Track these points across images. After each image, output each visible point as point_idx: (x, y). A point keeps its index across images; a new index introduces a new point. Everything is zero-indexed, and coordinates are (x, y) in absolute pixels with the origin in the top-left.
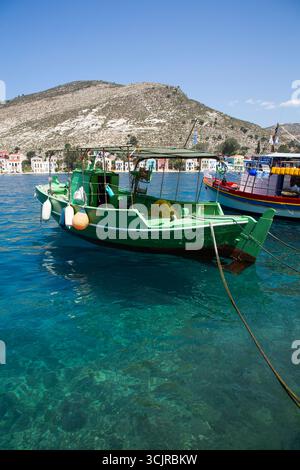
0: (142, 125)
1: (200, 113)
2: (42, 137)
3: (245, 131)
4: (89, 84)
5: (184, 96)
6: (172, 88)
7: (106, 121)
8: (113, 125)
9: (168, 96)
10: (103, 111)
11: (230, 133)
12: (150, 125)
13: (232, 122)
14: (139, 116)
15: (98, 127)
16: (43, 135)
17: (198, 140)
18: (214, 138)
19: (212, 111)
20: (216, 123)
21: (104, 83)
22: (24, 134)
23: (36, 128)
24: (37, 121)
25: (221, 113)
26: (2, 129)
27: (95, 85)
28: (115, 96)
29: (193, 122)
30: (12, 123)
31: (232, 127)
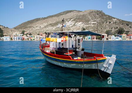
0: (87, 24)
1: (109, 19)
2: (54, 29)
3: (128, 25)
4: (71, 11)
5: (104, 14)
6: (99, 11)
7: (75, 23)
8: (77, 25)
9: (98, 14)
10: (74, 20)
11: (121, 26)
12: (90, 24)
13: (122, 22)
14: (87, 21)
15: (73, 25)
16: (54, 28)
17: (108, 29)
18: (115, 28)
19: (114, 18)
20: (116, 23)
21: (76, 11)
22: (49, 28)
23: (52, 26)
24: (53, 24)
25: (118, 19)
26: (42, 26)
27: (73, 12)
28: (79, 15)
29: (107, 22)
30: (45, 24)
31: (123, 24)
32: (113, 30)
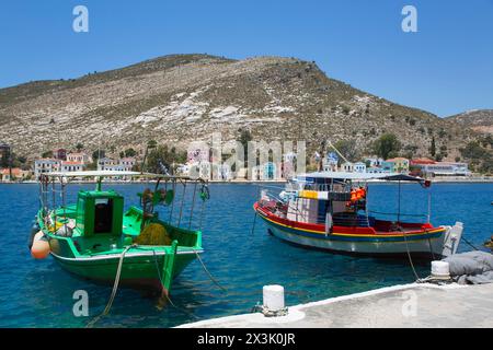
0: (259, 115)
1: (344, 98)
3: (413, 123)
4: (188, 59)
5: (323, 74)
6: (304, 63)
7: (208, 109)
9: (299, 76)
10: (205, 96)
11: (388, 124)
12: (270, 115)
13: (393, 111)
14: (257, 102)
15: (198, 117)
16: (118, 129)
17: (341, 136)
18: (365, 133)
19: (362, 94)
20: (367, 112)
21: (209, 57)
22: (92, 126)
23: (109, 118)
24: (111, 108)
25: (375, 98)
26: (62, 119)
27: (197, 60)
28: (223, 75)
29: (334, 109)
30: (76, 109)
31: (393, 117)
32: (360, 142)
